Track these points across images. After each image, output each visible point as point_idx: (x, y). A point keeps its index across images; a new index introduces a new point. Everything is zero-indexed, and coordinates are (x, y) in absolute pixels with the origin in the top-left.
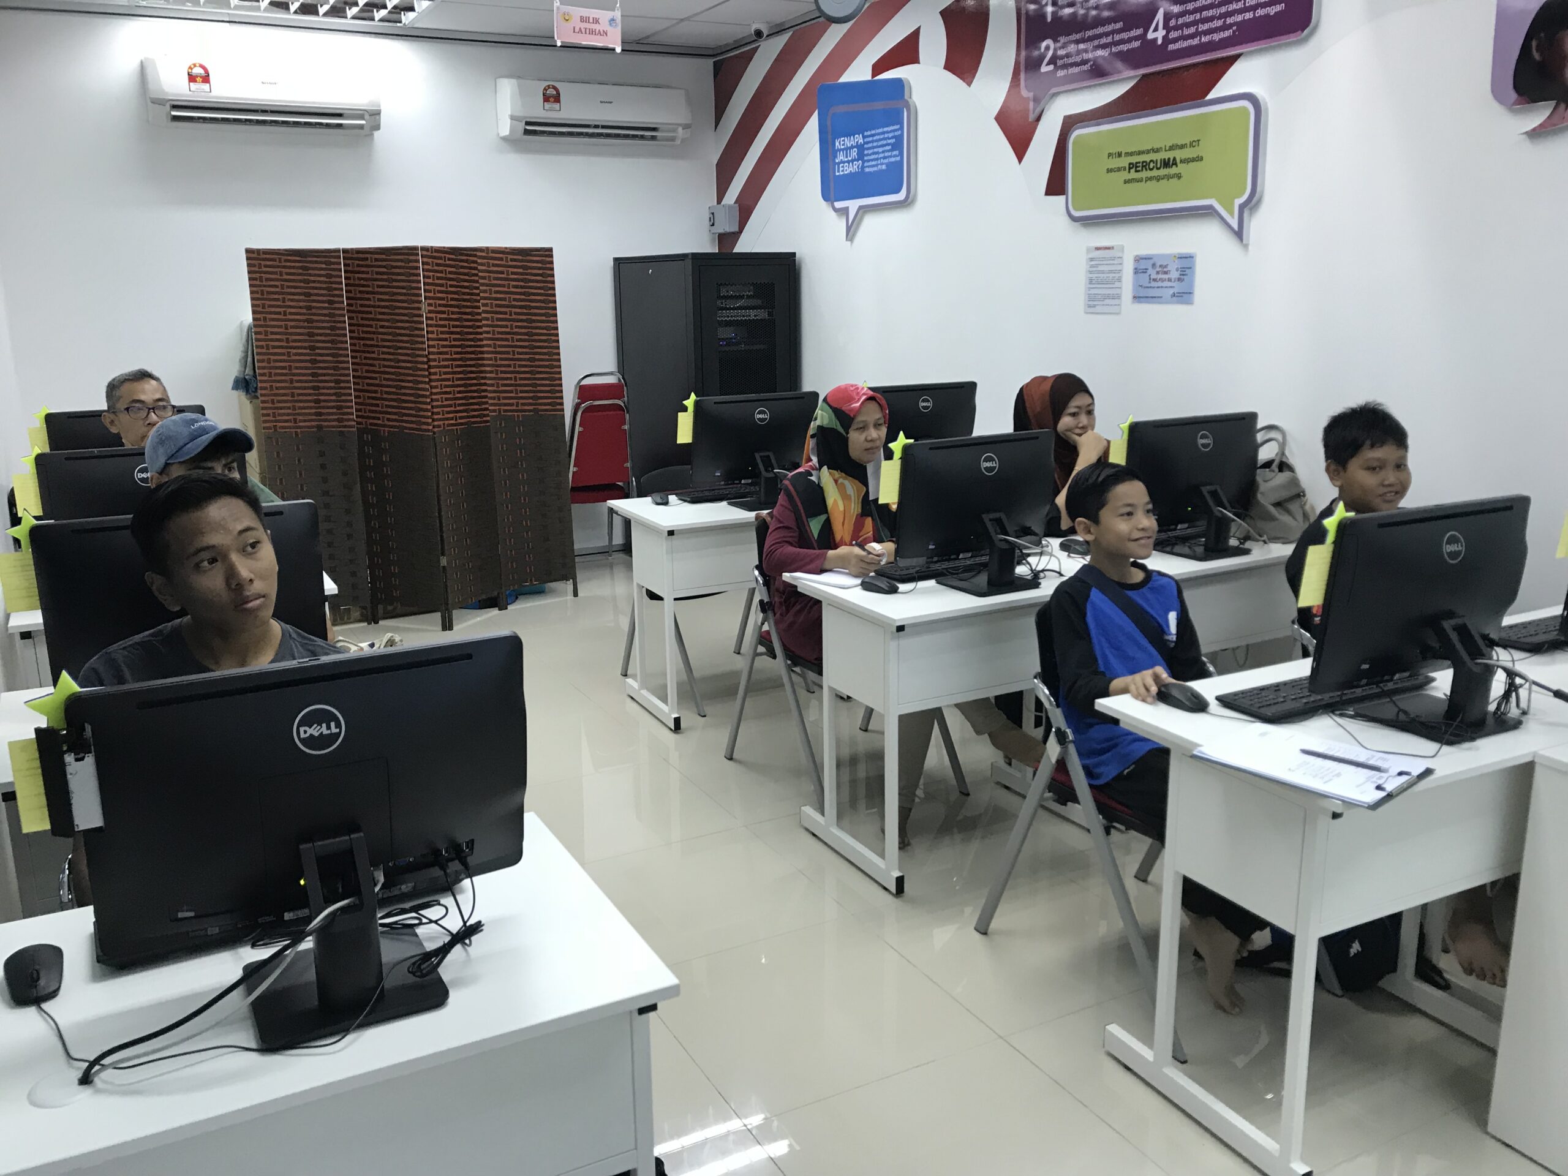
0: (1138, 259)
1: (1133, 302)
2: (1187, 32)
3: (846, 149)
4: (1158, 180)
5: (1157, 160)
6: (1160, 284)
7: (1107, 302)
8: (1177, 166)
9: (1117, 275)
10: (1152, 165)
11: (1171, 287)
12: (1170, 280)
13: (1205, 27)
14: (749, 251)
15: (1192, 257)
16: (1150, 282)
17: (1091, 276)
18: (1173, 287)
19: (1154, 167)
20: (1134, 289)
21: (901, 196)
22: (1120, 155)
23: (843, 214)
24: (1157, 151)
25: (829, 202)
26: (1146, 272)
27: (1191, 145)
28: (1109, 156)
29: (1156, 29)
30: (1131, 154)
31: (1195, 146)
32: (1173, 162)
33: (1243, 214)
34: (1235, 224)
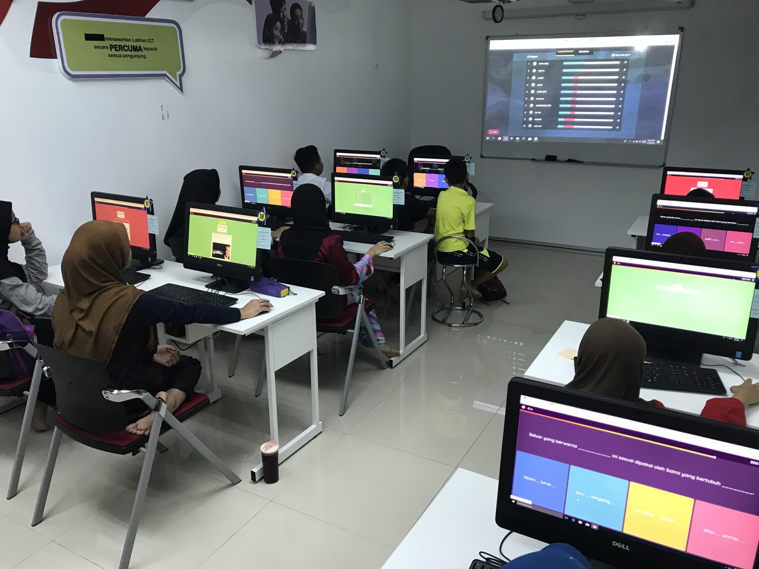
4: (132, 58)
5: (128, 46)
8: (142, 51)
10: (126, 48)
24: (128, 40)
27: (149, 40)
30: (110, 39)
31: (151, 42)
32: (139, 48)
33: (181, 79)
34: (178, 84)
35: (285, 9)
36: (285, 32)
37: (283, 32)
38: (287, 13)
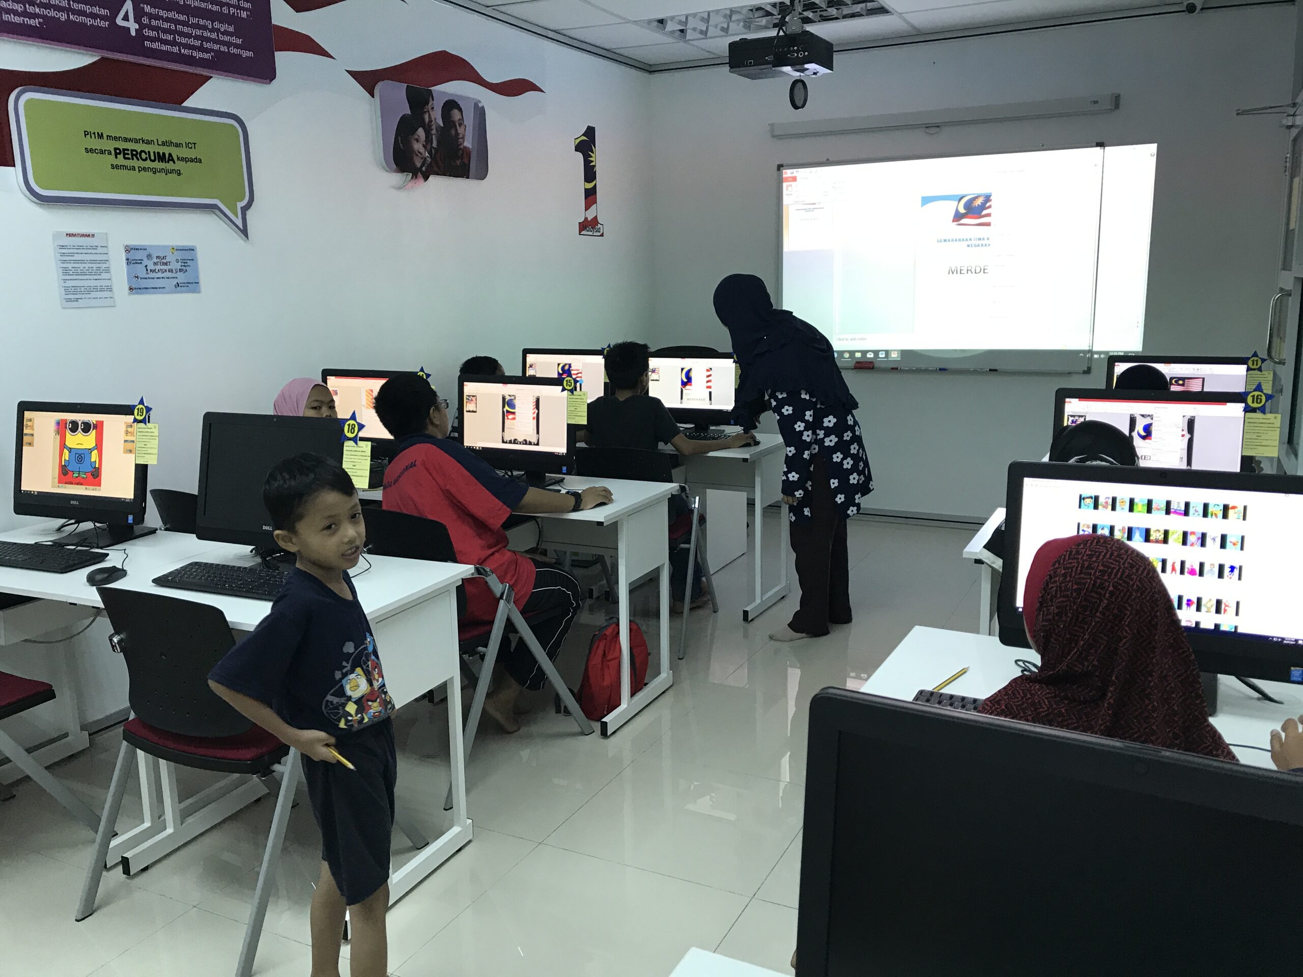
0: (128, 249)
1: (129, 294)
2: (162, 36)
4: (155, 173)
5: (149, 152)
6: (160, 275)
7: (93, 294)
8: (174, 163)
9: (103, 266)
10: (144, 156)
11: (174, 278)
12: (171, 271)
13: (184, 40)
15: (193, 250)
16: (147, 273)
17: (65, 265)
18: (177, 278)
19: (146, 158)
20: (129, 282)
22: (101, 136)
24: (148, 142)
26: (141, 263)
27: (187, 144)
28: (85, 135)
29: (126, 18)
30: (116, 139)
31: (191, 148)
32: (169, 158)
33: (245, 214)
34: (239, 223)
35: (433, 108)
36: (434, 148)
37: (429, 147)
38: (436, 115)
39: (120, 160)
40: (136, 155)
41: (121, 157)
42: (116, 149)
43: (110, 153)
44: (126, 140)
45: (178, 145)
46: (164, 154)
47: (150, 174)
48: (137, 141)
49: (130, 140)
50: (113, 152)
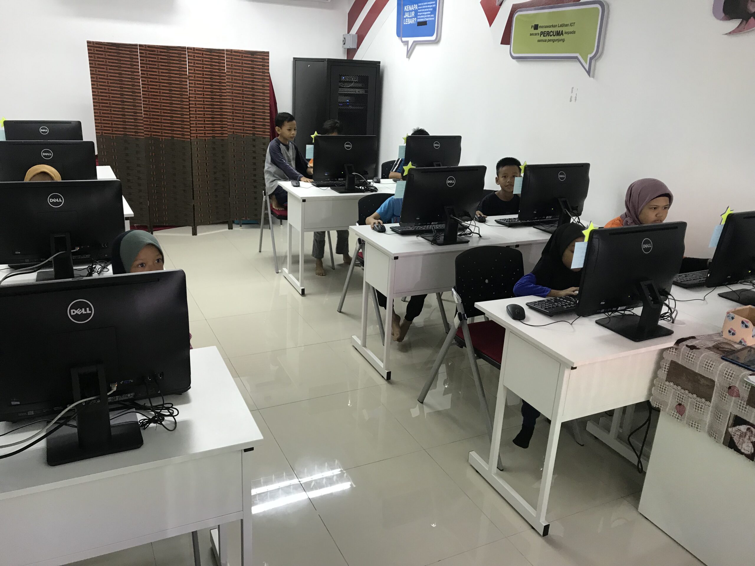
3: (410, 11)
14: (360, 59)
21: (433, 38)
23: (406, 44)
25: (400, 38)
28: (532, 27)
30: (542, 27)
32: (561, 33)
33: (591, 62)
34: (587, 67)
39: (542, 38)
40: (548, 34)
41: (542, 36)
42: (541, 32)
43: (538, 35)
44: (546, 27)
45: (567, 25)
46: (560, 31)
47: (552, 42)
48: (550, 27)
49: (548, 27)
50: (540, 34)
